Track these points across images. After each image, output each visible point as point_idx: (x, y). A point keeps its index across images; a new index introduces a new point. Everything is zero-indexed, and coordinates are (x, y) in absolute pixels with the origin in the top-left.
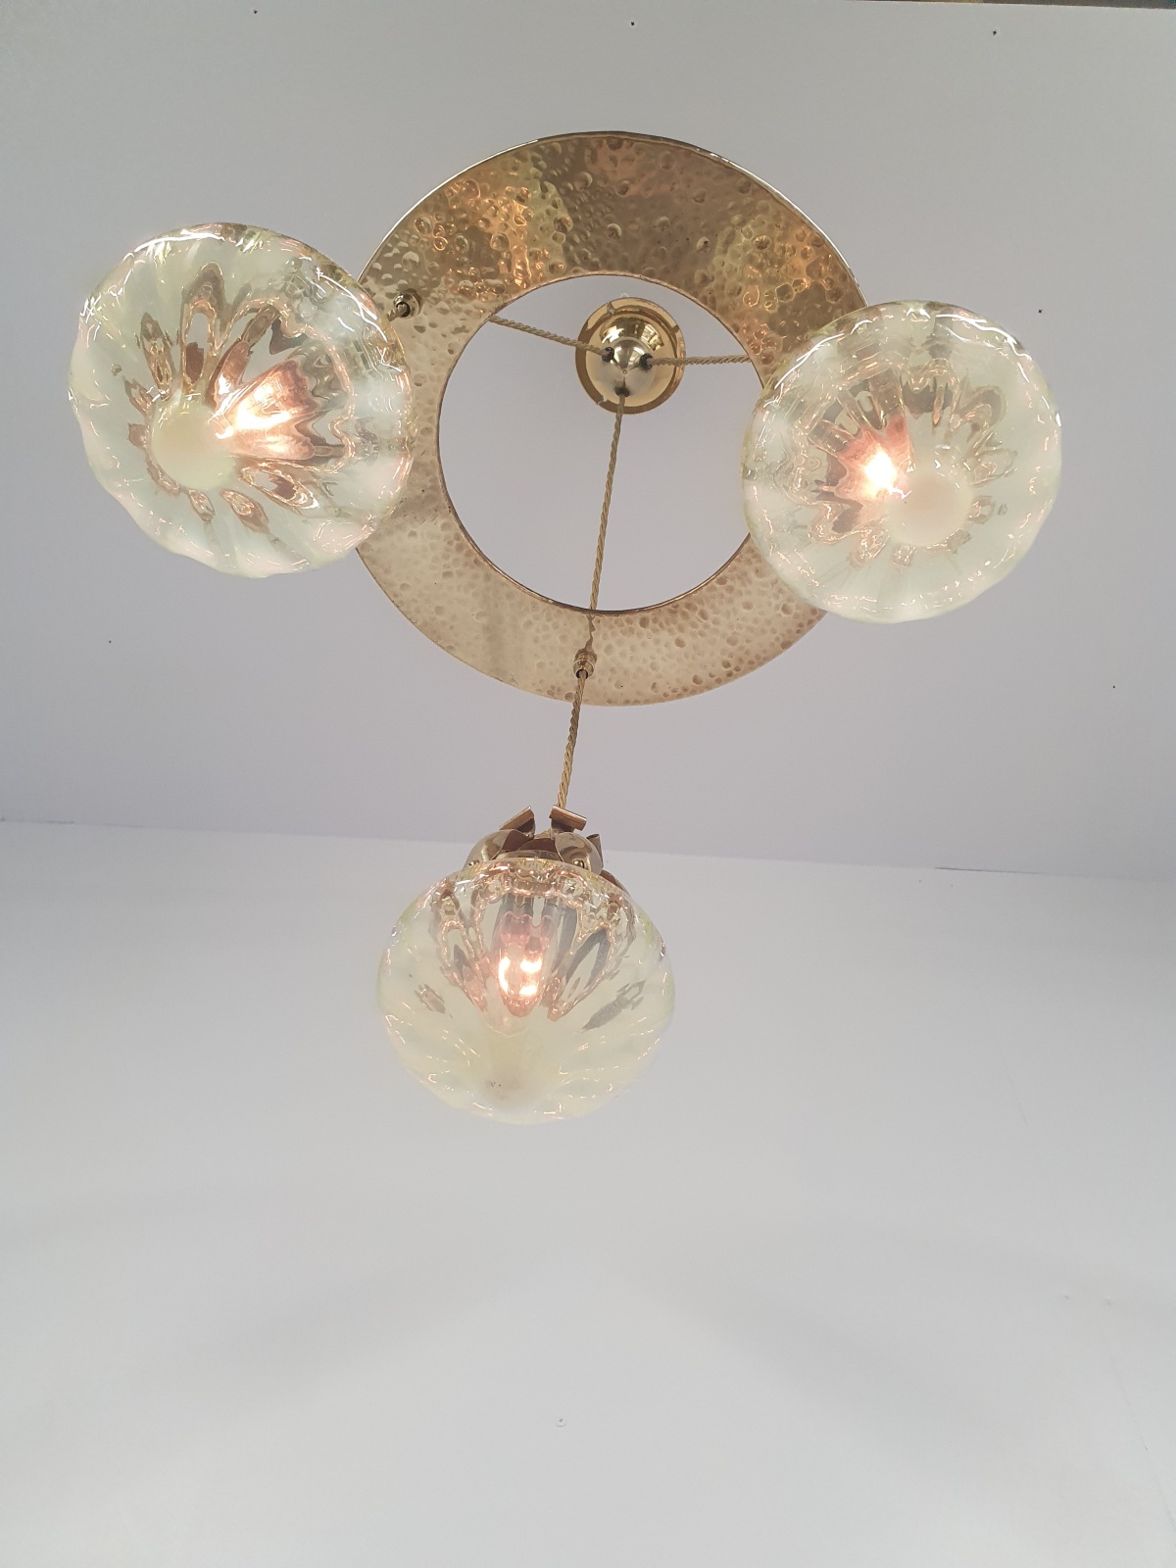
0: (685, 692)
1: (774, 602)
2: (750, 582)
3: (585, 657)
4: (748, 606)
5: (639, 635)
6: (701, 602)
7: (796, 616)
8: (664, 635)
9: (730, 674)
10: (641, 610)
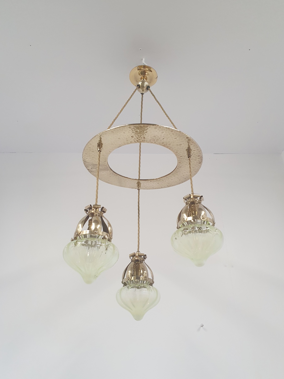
0: (159, 188)
1: (177, 179)
2: (172, 177)
3: (139, 184)
4: (172, 180)
5: (150, 183)
6: (163, 179)
7: (182, 181)
8: (155, 183)
9: (168, 187)
10: (150, 180)
